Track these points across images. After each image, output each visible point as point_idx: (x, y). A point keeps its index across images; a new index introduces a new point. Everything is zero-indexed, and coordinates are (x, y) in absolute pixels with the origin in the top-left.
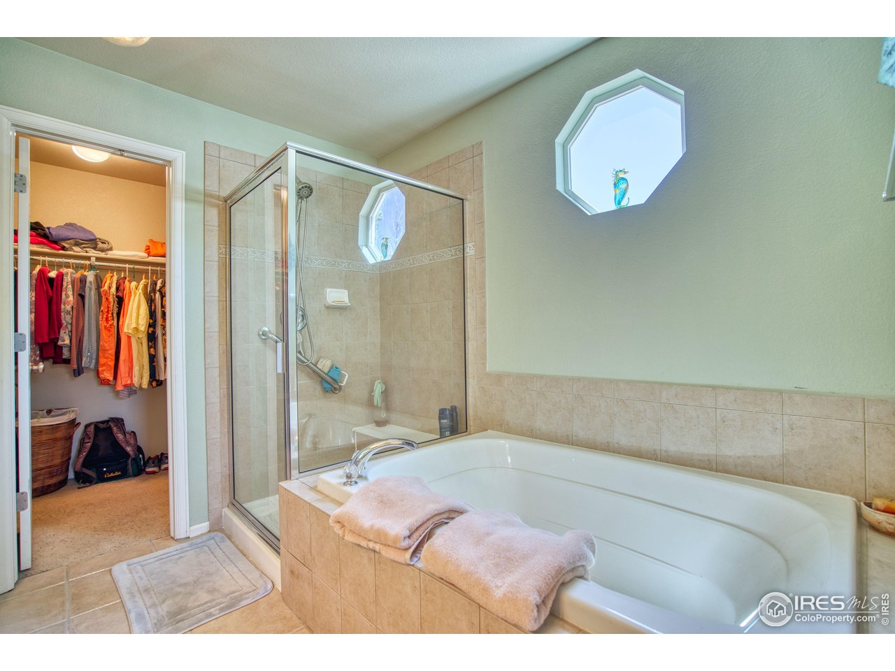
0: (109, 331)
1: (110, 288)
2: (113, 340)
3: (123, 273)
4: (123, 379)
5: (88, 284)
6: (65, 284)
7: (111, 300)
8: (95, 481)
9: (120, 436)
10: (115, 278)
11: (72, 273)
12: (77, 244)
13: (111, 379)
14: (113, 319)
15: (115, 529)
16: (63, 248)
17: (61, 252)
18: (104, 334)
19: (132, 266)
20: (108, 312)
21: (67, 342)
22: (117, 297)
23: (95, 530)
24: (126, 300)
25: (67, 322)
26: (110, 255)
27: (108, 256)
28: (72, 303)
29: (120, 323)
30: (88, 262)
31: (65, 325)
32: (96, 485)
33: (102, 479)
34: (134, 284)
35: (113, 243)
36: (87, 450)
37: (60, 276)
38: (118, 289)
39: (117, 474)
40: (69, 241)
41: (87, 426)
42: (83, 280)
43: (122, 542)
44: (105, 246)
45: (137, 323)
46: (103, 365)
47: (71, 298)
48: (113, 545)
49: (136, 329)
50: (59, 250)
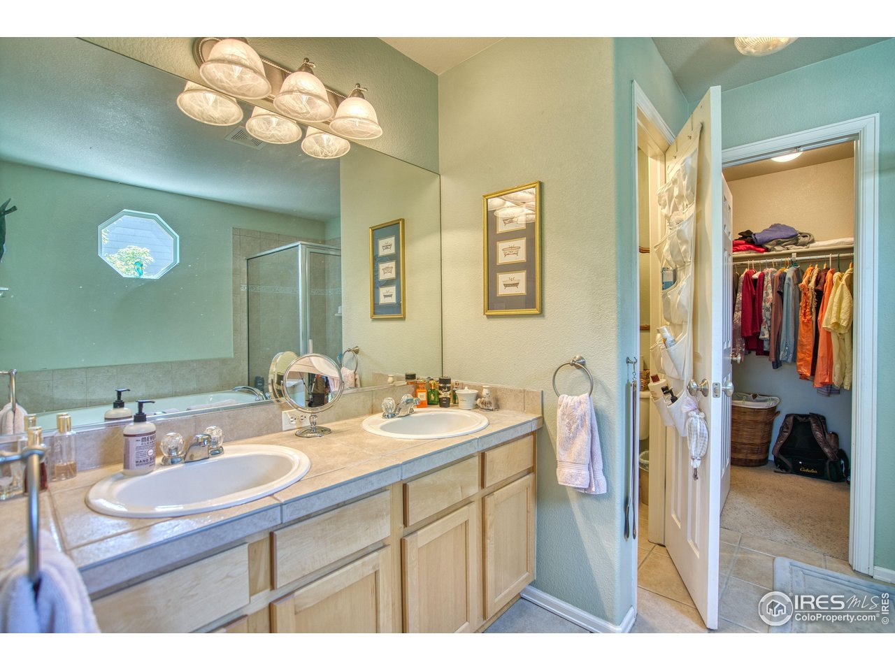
0: (807, 326)
1: (809, 282)
2: (811, 335)
3: (825, 265)
4: (821, 376)
5: (787, 281)
6: (765, 283)
7: (810, 294)
8: (790, 471)
9: (818, 435)
10: (816, 271)
11: (772, 272)
12: (779, 244)
13: (809, 375)
14: (811, 314)
15: (793, 524)
16: (767, 250)
17: (765, 253)
18: (802, 329)
19: (837, 255)
20: (806, 307)
21: (767, 336)
22: (816, 291)
23: (775, 516)
24: (826, 293)
25: (767, 319)
26: (812, 247)
27: (810, 249)
28: (771, 300)
29: (819, 318)
30: (789, 259)
31: (765, 320)
32: (790, 475)
33: (796, 471)
34: (837, 274)
35: (815, 236)
36: (784, 439)
37: (762, 277)
38: (817, 282)
39: (812, 471)
40: (771, 243)
41: (787, 416)
42: (782, 277)
43: (795, 540)
44: (806, 239)
45: (838, 318)
46: (801, 360)
47: (771, 296)
48: (786, 538)
49: (837, 324)
50: (763, 252)
